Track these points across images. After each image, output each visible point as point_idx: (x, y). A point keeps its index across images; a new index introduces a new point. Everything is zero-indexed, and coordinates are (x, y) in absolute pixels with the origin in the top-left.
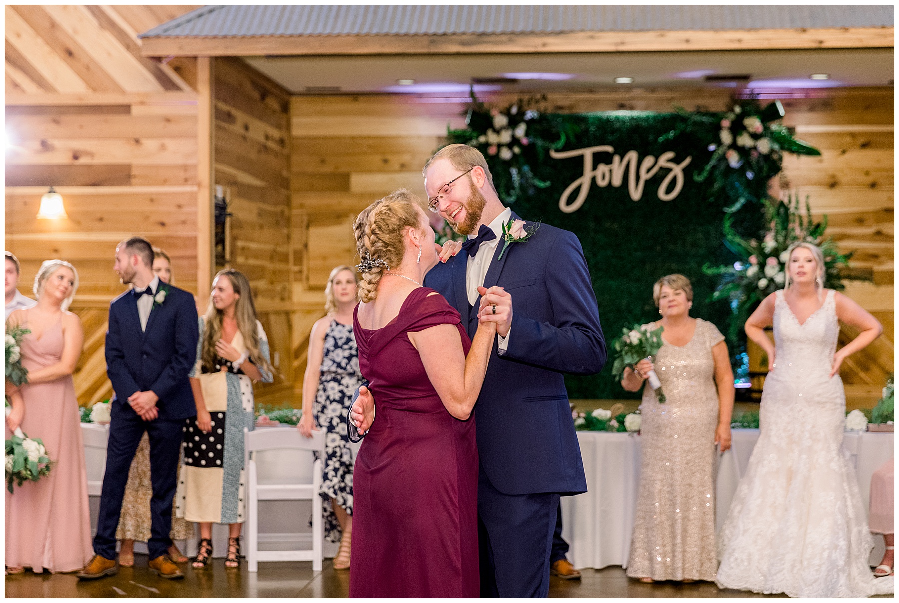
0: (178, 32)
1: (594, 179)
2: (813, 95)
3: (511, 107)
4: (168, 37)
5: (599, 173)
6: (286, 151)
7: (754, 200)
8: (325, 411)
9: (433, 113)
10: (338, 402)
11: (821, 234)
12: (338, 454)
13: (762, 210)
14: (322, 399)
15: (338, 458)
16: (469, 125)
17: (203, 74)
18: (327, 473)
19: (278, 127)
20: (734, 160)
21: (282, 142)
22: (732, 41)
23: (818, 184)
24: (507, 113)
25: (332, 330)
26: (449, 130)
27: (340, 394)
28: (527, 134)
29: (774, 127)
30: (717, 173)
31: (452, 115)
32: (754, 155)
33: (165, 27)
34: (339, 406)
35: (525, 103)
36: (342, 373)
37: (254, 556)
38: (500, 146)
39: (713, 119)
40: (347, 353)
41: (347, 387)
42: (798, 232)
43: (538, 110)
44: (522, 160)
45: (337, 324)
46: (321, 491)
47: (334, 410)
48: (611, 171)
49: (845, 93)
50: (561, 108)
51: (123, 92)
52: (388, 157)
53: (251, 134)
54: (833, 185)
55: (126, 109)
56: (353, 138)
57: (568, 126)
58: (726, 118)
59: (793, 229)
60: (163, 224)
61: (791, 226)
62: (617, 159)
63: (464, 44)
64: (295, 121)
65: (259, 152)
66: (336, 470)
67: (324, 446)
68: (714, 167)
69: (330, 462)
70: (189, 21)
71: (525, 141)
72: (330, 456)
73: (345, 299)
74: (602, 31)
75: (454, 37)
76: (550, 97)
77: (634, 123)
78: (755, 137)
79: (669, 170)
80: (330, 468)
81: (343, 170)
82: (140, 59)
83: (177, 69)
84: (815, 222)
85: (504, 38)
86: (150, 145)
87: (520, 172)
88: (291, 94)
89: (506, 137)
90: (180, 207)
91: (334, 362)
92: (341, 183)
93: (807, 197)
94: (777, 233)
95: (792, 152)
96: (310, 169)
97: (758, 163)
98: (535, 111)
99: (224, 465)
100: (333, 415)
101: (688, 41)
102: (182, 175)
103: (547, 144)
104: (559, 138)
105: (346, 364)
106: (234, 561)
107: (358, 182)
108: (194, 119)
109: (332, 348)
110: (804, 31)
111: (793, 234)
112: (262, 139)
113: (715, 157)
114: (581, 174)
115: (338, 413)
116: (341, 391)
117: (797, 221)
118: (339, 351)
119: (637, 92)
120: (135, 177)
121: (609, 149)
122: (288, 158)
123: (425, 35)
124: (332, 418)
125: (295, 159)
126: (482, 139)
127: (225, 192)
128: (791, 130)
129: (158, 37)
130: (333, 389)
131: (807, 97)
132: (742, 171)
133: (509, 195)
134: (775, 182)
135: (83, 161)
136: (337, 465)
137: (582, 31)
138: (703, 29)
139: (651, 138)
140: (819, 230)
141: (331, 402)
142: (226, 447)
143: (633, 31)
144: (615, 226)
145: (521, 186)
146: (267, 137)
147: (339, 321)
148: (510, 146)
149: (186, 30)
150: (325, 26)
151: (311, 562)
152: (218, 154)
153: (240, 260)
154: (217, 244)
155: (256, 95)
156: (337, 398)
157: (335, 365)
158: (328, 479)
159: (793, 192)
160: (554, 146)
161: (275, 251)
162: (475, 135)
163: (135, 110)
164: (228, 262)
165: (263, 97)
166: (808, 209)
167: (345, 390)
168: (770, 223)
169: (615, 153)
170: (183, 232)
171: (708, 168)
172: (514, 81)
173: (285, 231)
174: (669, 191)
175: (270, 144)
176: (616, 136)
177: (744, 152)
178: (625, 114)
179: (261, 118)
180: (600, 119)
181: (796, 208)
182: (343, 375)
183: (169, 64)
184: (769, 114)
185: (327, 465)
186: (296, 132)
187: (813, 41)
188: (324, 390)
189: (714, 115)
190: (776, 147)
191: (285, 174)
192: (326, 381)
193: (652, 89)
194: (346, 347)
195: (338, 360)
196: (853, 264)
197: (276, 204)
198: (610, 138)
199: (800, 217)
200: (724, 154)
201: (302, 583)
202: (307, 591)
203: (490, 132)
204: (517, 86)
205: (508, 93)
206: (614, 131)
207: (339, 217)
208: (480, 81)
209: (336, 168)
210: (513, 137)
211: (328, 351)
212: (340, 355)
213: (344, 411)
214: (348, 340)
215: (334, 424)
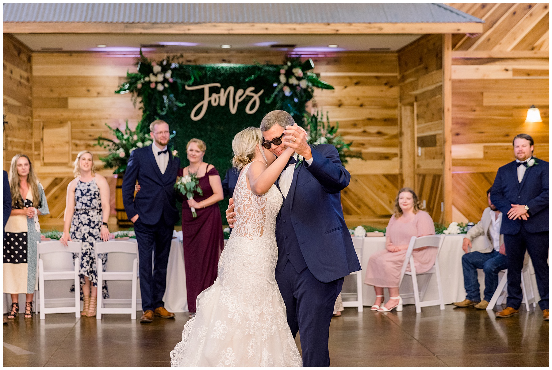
1: (210, 102)
2: (328, 55)
3: (163, 60)
5: (212, 99)
6: (30, 85)
7: (298, 114)
9: (117, 63)
10: (87, 225)
11: (335, 132)
12: (89, 253)
13: (303, 119)
14: (77, 224)
15: (89, 255)
16: (139, 71)
18: (83, 264)
19: (26, 71)
20: (287, 92)
21: (28, 79)
22: (290, 29)
23: (332, 105)
24: (161, 64)
25: (79, 186)
26: (128, 74)
27: (88, 221)
28: (172, 77)
29: (309, 73)
30: (278, 98)
31: (128, 64)
32: (299, 88)
34: (88, 227)
35: (171, 58)
36: (89, 209)
37: (43, 311)
38: (157, 83)
39: (275, 69)
40: (89, 198)
41: (92, 217)
42: (323, 131)
43: (179, 63)
44: (169, 91)
45: (81, 182)
46: (80, 274)
47: (85, 230)
48: (219, 97)
49: (346, 55)
50: (190, 61)
52: (90, 88)
53: (14, 76)
54: (340, 105)
56: (69, 77)
57: (195, 72)
58: (283, 68)
59: (320, 130)
61: (319, 128)
62: (222, 90)
63: (144, 28)
64: (34, 67)
65: (18, 85)
66: (88, 262)
67: (81, 249)
68: (276, 96)
69: (84, 258)
71: (171, 80)
72: (84, 255)
73: (86, 169)
74: (220, 22)
75: (139, 24)
76: (184, 55)
77: (232, 70)
78: (299, 79)
79: (252, 97)
80: (85, 261)
81: (64, 96)
84: (331, 126)
85: (167, 25)
87: (168, 98)
88: (32, 51)
89: (160, 78)
91: (83, 203)
92: (63, 103)
93: (327, 112)
94: (311, 132)
95: (318, 87)
96: (44, 95)
97: (300, 93)
98: (177, 63)
99: (28, 262)
100: (85, 232)
101: (267, 29)
103: (183, 82)
104: (190, 79)
105: (90, 204)
106: (29, 314)
107: (73, 102)
109: (80, 196)
110: (328, 24)
111: (320, 132)
112: (19, 78)
113: (277, 89)
114: (203, 99)
115: (88, 231)
116: (89, 219)
117: (321, 124)
118: (84, 197)
119: (232, 53)
121: (218, 85)
122: (31, 88)
123: (123, 23)
124: (84, 234)
125: (34, 89)
126: (147, 79)
128: (318, 75)
130: (84, 218)
131: (326, 57)
132: (291, 97)
133: (162, 111)
134: (309, 104)
136: (88, 259)
137: (210, 22)
138: (275, 22)
139: (241, 79)
140: (334, 130)
141: (83, 225)
142: (28, 251)
143: (237, 23)
144: (222, 128)
145: (169, 105)
146: (21, 77)
148: (162, 83)
150: (65, 17)
151: (75, 313)
153: (10, 148)
156: (87, 223)
157: (84, 205)
158: (84, 267)
159: (319, 109)
160: (187, 83)
161: (26, 143)
162: (142, 76)
165: (19, 54)
166: (328, 119)
167: (91, 218)
168: (307, 126)
169: (222, 87)
171: (273, 96)
172: (163, 46)
173: (30, 131)
174: (252, 108)
175: (23, 81)
176: (222, 77)
177: (292, 87)
178: (226, 65)
179: (18, 67)
180: (213, 68)
181: (321, 118)
182: (89, 210)
184: (306, 66)
185: (83, 259)
186: (35, 73)
187: (334, 30)
188: (79, 219)
189: (276, 66)
190: (310, 84)
191: (30, 98)
192: (80, 214)
193: (241, 51)
194: (88, 194)
195: (85, 202)
196: (352, 149)
197: (25, 116)
198: (219, 78)
199: (323, 123)
200: (282, 88)
201: (70, 325)
202: (73, 330)
203: (151, 75)
204: (165, 49)
205: (160, 52)
206: (221, 75)
207: (61, 123)
208: (144, 46)
209: (60, 94)
210: (164, 78)
211: (78, 198)
212: (85, 199)
213: (91, 230)
214: (89, 190)
215: (86, 236)
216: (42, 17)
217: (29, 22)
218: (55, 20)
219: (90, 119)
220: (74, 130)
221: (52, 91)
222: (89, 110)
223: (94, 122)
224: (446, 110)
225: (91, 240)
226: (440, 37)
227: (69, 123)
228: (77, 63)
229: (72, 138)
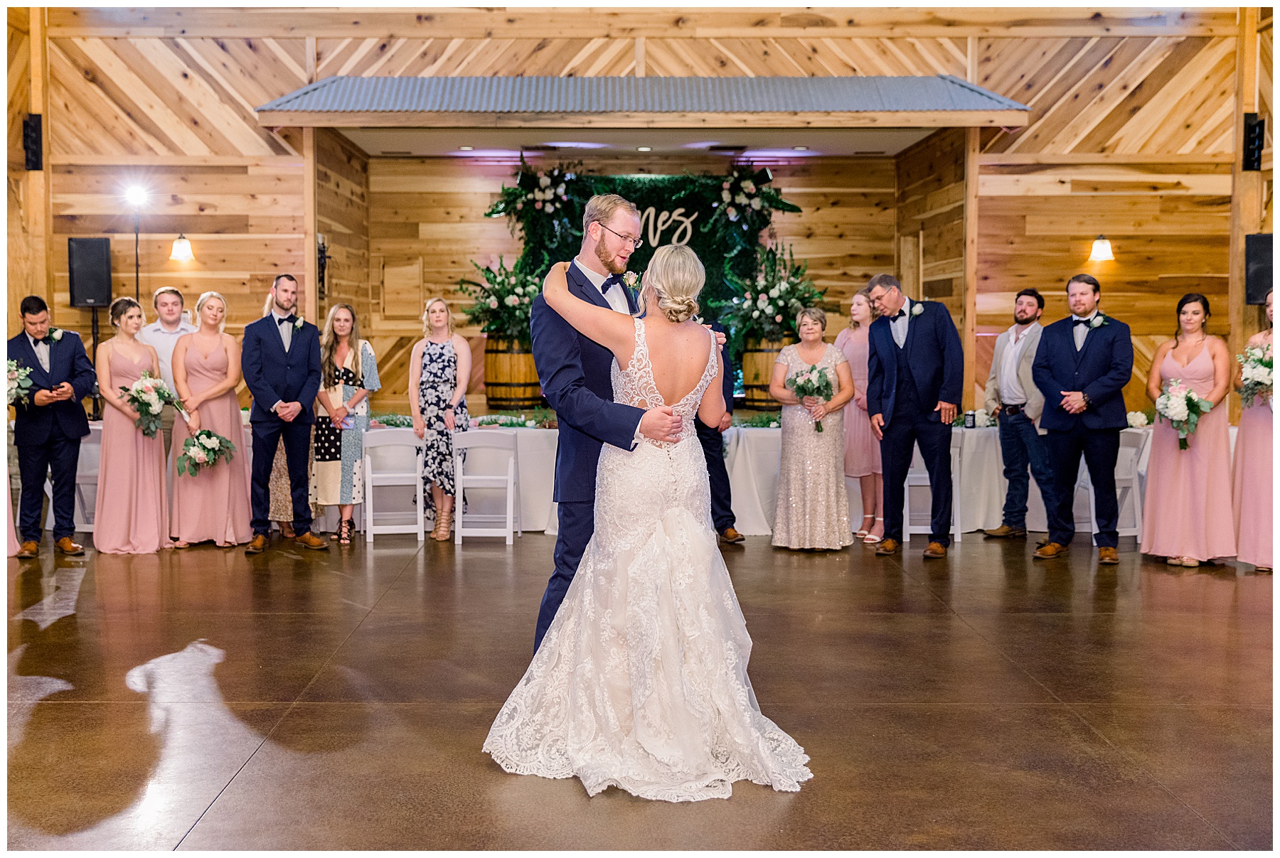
0: (288, 106)
2: (793, 163)
3: (554, 169)
4: (280, 111)
6: (365, 204)
7: (749, 247)
8: (425, 412)
9: (488, 174)
10: (435, 404)
11: (802, 275)
12: (436, 446)
13: (755, 256)
14: (422, 404)
15: (436, 449)
16: (519, 184)
17: (308, 141)
18: (427, 461)
19: (360, 184)
20: (733, 215)
21: (362, 196)
23: (798, 234)
24: (550, 174)
25: (428, 349)
26: (503, 188)
27: (436, 399)
28: (566, 193)
29: (765, 188)
30: (719, 225)
31: (505, 176)
32: (749, 211)
33: (278, 103)
34: (437, 408)
35: (565, 167)
36: (439, 382)
37: (371, 530)
38: (544, 202)
39: (716, 182)
40: (441, 366)
41: (442, 393)
42: (784, 273)
43: (576, 173)
44: (562, 213)
45: (432, 344)
46: (423, 476)
47: (432, 411)
49: (820, 162)
50: (592, 171)
51: (241, 156)
52: (450, 210)
53: (340, 191)
54: (809, 236)
55: (243, 169)
56: (421, 193)
57: (600, 186)
58: (727, 181)
59: (780, 271)
60: (276, 265)
61: (777, 268)
63: (525, 120)
64: (372, 179)
65: (347, 205)
66: (434, 459)
68: (716, 220)
69: (429, 452)
70: (297, 97)
71: (565, 198)
72: (429, 448)
73: (439, 324)
74: (636, 111)
75: (516, 114)
76: (585, 162)
77: (652, 184)
78: (750, 196)
79: (681, 223)
80: (430, 457)
81: (413, 220)
82: (255, 128)
83: (286, 137)
84: (796, 266)
85: (557, 116)
86: (264, 199)
87: (560, 223)
88: (369, 157)
89: (549, 195)
90: (289, 251)
91: (431, 373)
92: (412, 231)
93: (791, 245)
94: (766, 274)
95: (777, 209)
96: (385, 219)
97: (752, 217)
98: (573, 173)
99: (342, 458)
100: (431, 415)
101: (704, 121)
102: (291, 224)
103: (582, 201)
105: (441, 374)
107: (425, 230)
108: (301, 178)
109: (428, 363)
110: (796, 114)
111: (779, 275)
112: (349, 195)
113: (718, 212)
115: (435, 414)
116: (437, 396)
117: (782, 263)
118: (434, 364)
119: (654, 158)
120: (251, 226)
122: (367, 209)
123: (493, 112)
125: (371, 210)
126: (530, 196)
127: (324, 238)
128: (778, 191)
129: (272, 110)
130: (431, 394)
131: (789, 164)
132: (739, 223)
133: (552, 242)
134: (765, 233)
135: (207, 212)
136: (435, 455)
137: (620, 111)
138: (715, 111)
139: (666, 196)
140: (800, 271)
141: (429, 405)
142: (343, 443)
145: (561, 234)
146: (352, 193)
147: (432, 341)
148: (552, 202)
149: (295, 105)
150: (411, 103)
151: (417, 534)
152: (320, 208)
153: (335, 294)
154: (319, 281)
155: (345, 159)
156: (434, 402)
157: (432, 375)
158: (428, 466)
159: (779, 241)
161: (358, 287)
162: (524, 192)
163: (250, 170)
164: (327, 296)
166: (791, 255)
167: (441, 395)
168: (761, 266)
171: (711, 221)
172: (554, 148)
173: (366, 270)
175: (354, 198)
176: (638, 194)
177: (740, 208)
178: (645, 177)
179: (348, 179)
180: (625, 180)
181: (782, 254)
182: (440, 384)
183: (279, 132)
184: (760, 178)
185: (427, 455)
186: (373, 188)
187: (804, 122)
188: (424, 396)
189: (717, 178)
190: (766, 205)
191: (365, 223)
192: (425, 388)
193: (666, 156)
195: (434, 371)
196: (826, 299)
197: (359, 249)
199: (784, 261)
200: (725, 209)
201: (411, 552)
203: (536, 190)
204: (557, 153)
205: (550, 158)
206: (636, 191)
207: (409, 259)
208: (527, 149)
209: (407, 218)
210: (555, 194)
211: (426, 365)
212: (435, 368)
213: (440, 412)
214: (441, 355)
215: (433, 422)
216: (379, 104)
217: (359, 111)
218: (397, 108)
219: (450, 253)
220: (426, 270)
221: (396, 213)
222: (448, 241)
223: (455, 259)
224: (968, 242)
225: (440, 426)
227: (421, 259)
228: (432, 174)
229: (424, 282)
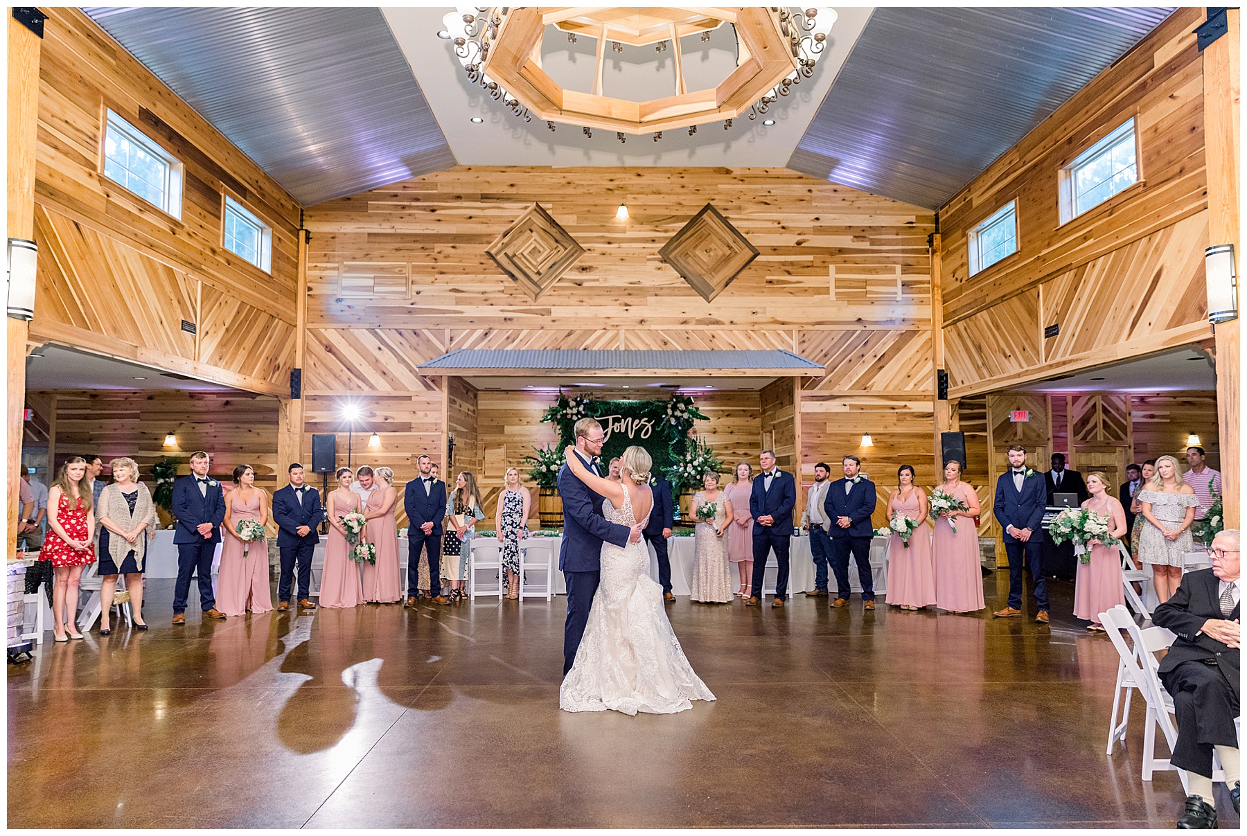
0: (435, 365)
1: (613, 429)
2: (706, 394)
3: (578, 397)
4: (430, 367)
5: (615, 427)
6: (475, 416)
7: (682, 439)
9: (541, 400)
12: (510, 548)
13: (685, 443)
14: (503, 524)
16: (558, 405)
17: (445, 383)
19: (473, 405)
20: (673, 422)
21: (474, 412)
22: (673, 374)
23: (708, 432)
24: (575, 400)
25: (507, 495)
26: (550, 407)
28: (584, 410)
29: (690, 408)
30: (666, 427)
31: (551, 401)
32: (682, 419)
33: (429, 364)
34: (511, 527)
35: (583, 396)
37: (473, 594)
38: (572, 414)
39: (664, 404)
40: (514, 504)
41: (515, 518)
43: (589, 399)
45: (510, 492)
46: (503, 564)
47: (508, 528)
48: (620, 426)
49: (720, 393)
50: (598, 398)
51: (408, 391)
52: (521, 419)
53: (462, 409)
54: (715, 433)
55: (410, 398)
56: (506, 410)
57: (602, 406)
58: (670, 404)
59: (699, 452)
61: (697, 450)
62: (623, 420)
63: (561, 373)
64: (479, 402)
66: (508, 554)
68: (664, 425)
69: (505, 551)
70: (440, 360)
71: (583, 413)
72: (506, 549)
73: (514, 481)
74: (619, 368)
75: (556, 370)
76: (594, 393)
77: (630, 405)
78: (682, 412)
79: (646, 426)
80: (506, 553)
81: (501, 424)
82: (416, 376)
83: (433, 381)
84: (707, 449)
85: (578, 371)
86: (420, 414)
88: (478, 391)
89: (575, 411)
90: (433, 441)
92: (500, 430)
93: (704, 438)
94: (691, 453)
95: (697, 418)
96: (486, 424)
97: (683, 423)
99: (461, 554)
101: (656, 373)
102: (434, 427)
104: (598, 411)
105: (514, 509)
107: (508, 429)
108: (441, 403)
110: (704, 370)
112: (466, 411)
113: (665, 420)
115: (510, 530)
116: (512, 521)
117: (700, 447)
118: (511, 503)
119: (631, 392)
120: (413, 428)
121: (620, 416)
122: (476, 418)
123: (544, 369)
125: (479, 419)
126: (564, 412)
127: (452, 435)
128: (697, 409)
129: (426, 367)
130: (508, 519)
131: (703, 395)
132: (676, 426)
134: (691, 431)
135: (388, 421)
136: (509, 552)
137: (611, 368)
138: (661, 368)
139: (638, 411)
140: (709, 452)
141: (507, 525)
143: (632, 368)
146: (468, 410)
148: (577, 415)
149: (438, 365)
150: (500, 363)
151: (498, 596)
152: (450, 419)
153: (457, 464)
154: (449, 458)
155: (465, 392)
156: (510, 524)
157: (510, 510)
158: (505, 558)
159: (698, 435)
161: (471, 460)
162: (561, 410)
163: (413, 399)
164: (453, 466)
165: (467, 392)
166: (705, 443)
167: (514, 520)
168: (688, 448)
169: (622, 418)
170: (435, 452)
171: (662, 425)
172: (578, 386)
173: (475, 451)
174: (645, 434)
175: (469, 413)
176: (623, 411)
177: (677, 418)
178: (626, 401)
179: (466, 402)
180: (616, 404)
181: (700, 442)
182: (513, 514)
183: (429, 379)
184: (688, 402)
186: (479, 408)
187: (708, 374)
188: (504, 520)
189: (664, 402)
190: (691, 416)
191: (475, 426)
193: (637, 391)
194: (513, 501)
195: (510, 507)
196: (723, 466)
197: (471, 440)
198: (620, 411)
200: (669, 419)
201: (495, 605)
202: (497, 609)
203: (568, 408)
204: (579, 388)
205: (575, 391)
206: (622, 409)
207: (499, 445)
208: (564, 386)
209: (498, 423)
210: (578, 410)
211: (506, 503)
212: (511, 505)
214: (515, 498)
216: (483, 364)
218: (493, 366)
219: (521, 442)
220: (508, 451)
221: (492, 420)
222: (520, 435)
223: (523, 445)
224: (797, 437)
226: (792, 379)
227: (505, 445)
228: (512, 399)
229: (507, 458)
